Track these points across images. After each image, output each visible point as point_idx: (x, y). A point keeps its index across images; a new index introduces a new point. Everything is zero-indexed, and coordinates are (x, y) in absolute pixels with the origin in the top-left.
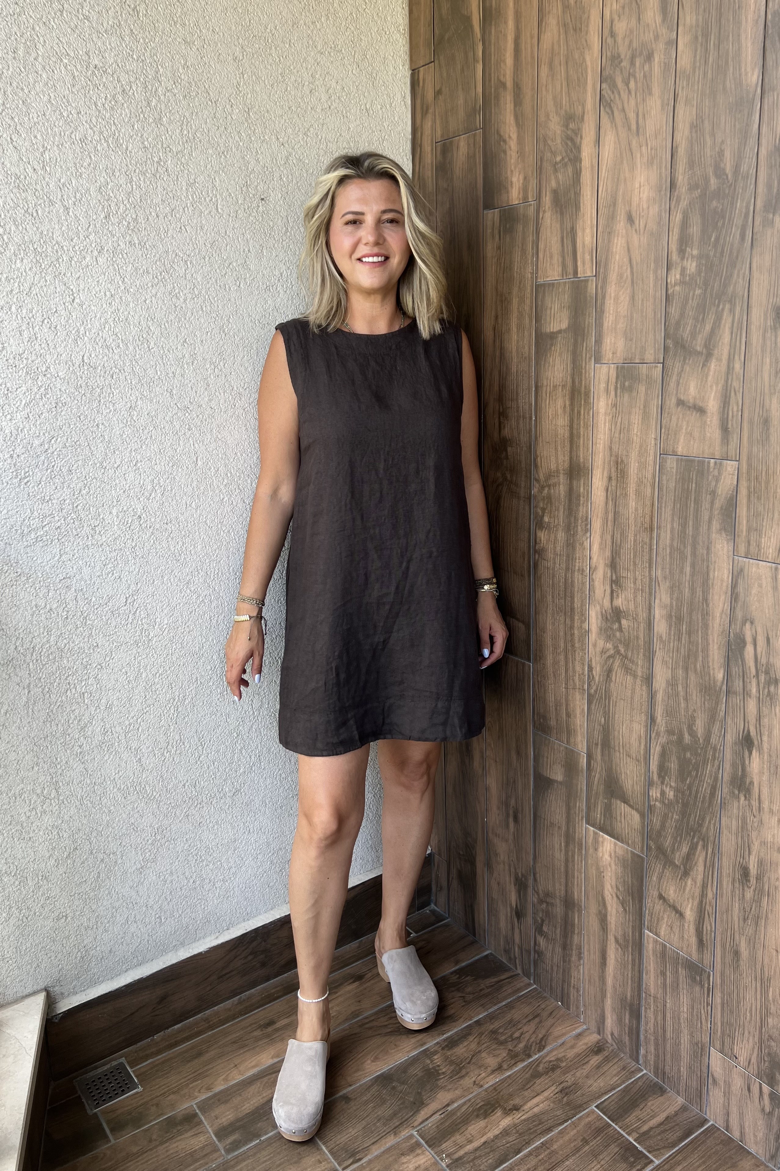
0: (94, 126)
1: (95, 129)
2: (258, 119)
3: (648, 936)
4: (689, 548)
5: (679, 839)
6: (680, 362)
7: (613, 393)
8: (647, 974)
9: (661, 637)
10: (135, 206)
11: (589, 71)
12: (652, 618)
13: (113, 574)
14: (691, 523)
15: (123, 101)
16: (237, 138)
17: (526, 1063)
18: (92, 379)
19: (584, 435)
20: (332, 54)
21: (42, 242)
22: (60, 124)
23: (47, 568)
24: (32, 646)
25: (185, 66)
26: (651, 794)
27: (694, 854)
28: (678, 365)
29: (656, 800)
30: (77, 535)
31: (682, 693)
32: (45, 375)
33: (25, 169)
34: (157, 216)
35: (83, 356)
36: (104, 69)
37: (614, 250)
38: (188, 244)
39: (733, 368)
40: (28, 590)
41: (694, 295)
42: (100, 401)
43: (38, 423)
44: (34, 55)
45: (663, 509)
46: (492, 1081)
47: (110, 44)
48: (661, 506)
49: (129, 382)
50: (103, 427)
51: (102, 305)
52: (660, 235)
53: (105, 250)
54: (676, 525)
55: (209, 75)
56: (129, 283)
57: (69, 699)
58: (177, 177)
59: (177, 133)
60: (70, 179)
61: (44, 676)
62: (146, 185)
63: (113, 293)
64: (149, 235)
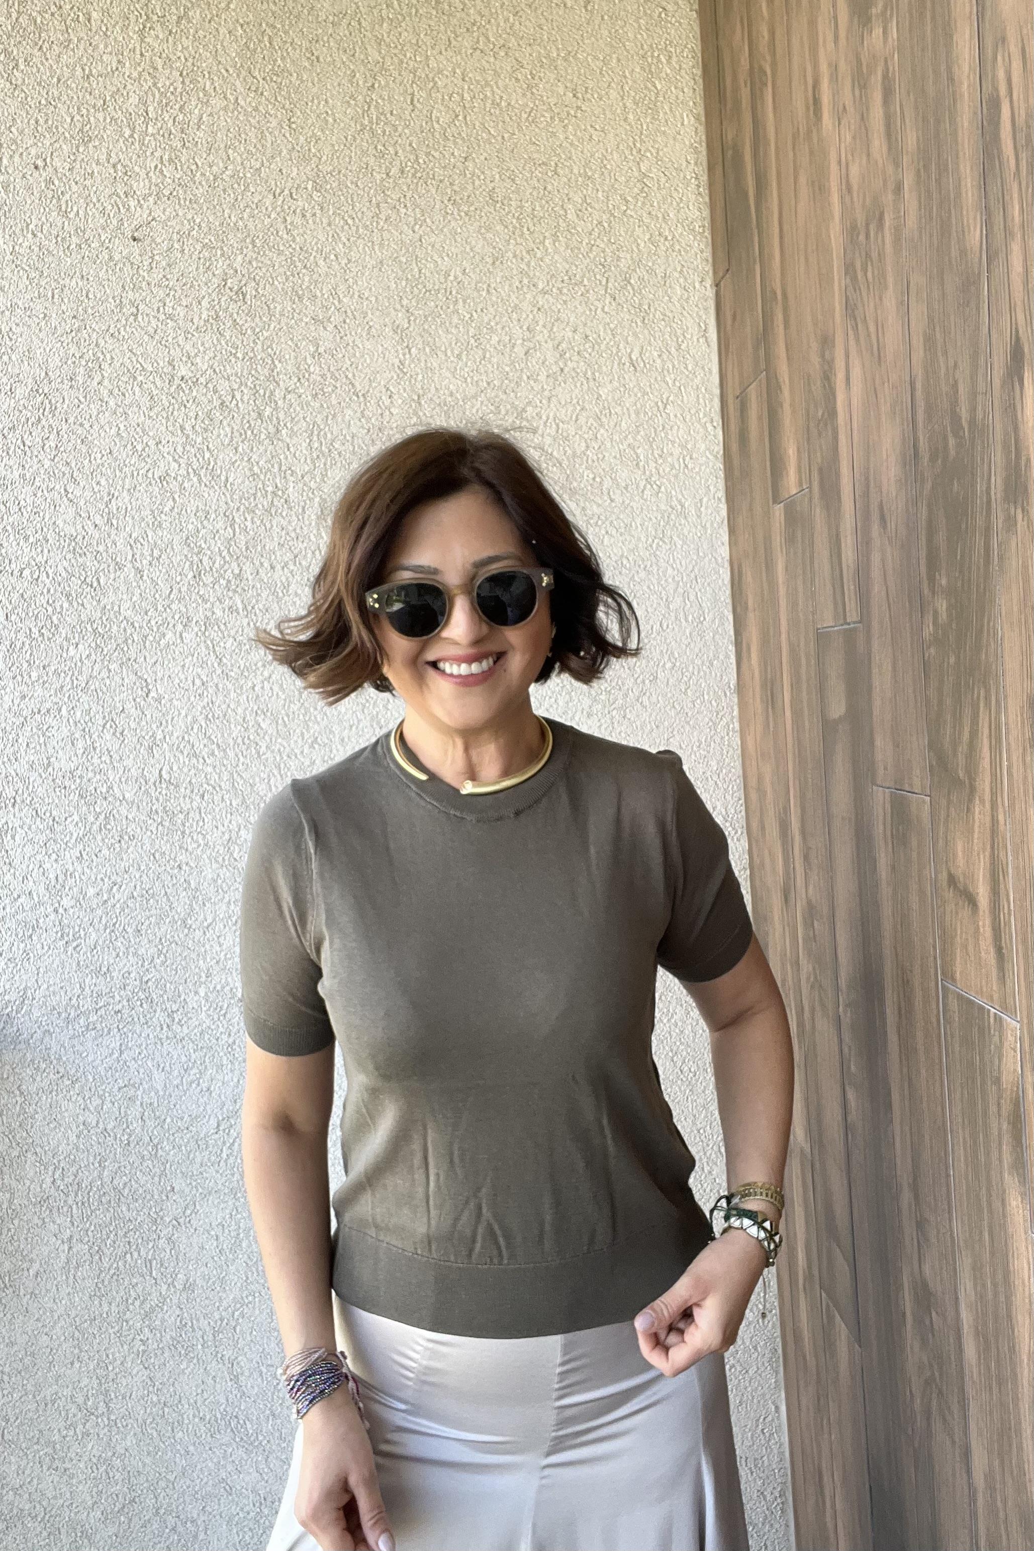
0: (180, 457)
1: (181, 461)
10: (238, 558)
11: (835, 257)
13: (198, 1085)
14: (981, 1138)
15: (221, 418)
18: (172, 801)
20: (565, 291)
22: (132, 462)
23: (101, 1069)
24: (76, 1181)
25: (316, 355)
30: (147, 1023)
32: (105, 798)
33: (83, 527)
34: (272, 567)
35: (161, 769)
36: (195, 380)
37: (873, 575)
40: (73, 1099)
42: (183, 833)
43: (95, 864)
44: (97, 380)
47: (203, 344)
49: (228, 803)
50: (187, 868)
51: (189, 700)
53: (194, 621)
54: (967, 1136)
55: (352, 360)
56: (229, 664)
57: (127, 1266)
58: (303, 508)
59: (303, 448)
60: (146, 532)
61: (93, 1228)
62: (255, 526)
63: (205, 680)
64: (259, 595)
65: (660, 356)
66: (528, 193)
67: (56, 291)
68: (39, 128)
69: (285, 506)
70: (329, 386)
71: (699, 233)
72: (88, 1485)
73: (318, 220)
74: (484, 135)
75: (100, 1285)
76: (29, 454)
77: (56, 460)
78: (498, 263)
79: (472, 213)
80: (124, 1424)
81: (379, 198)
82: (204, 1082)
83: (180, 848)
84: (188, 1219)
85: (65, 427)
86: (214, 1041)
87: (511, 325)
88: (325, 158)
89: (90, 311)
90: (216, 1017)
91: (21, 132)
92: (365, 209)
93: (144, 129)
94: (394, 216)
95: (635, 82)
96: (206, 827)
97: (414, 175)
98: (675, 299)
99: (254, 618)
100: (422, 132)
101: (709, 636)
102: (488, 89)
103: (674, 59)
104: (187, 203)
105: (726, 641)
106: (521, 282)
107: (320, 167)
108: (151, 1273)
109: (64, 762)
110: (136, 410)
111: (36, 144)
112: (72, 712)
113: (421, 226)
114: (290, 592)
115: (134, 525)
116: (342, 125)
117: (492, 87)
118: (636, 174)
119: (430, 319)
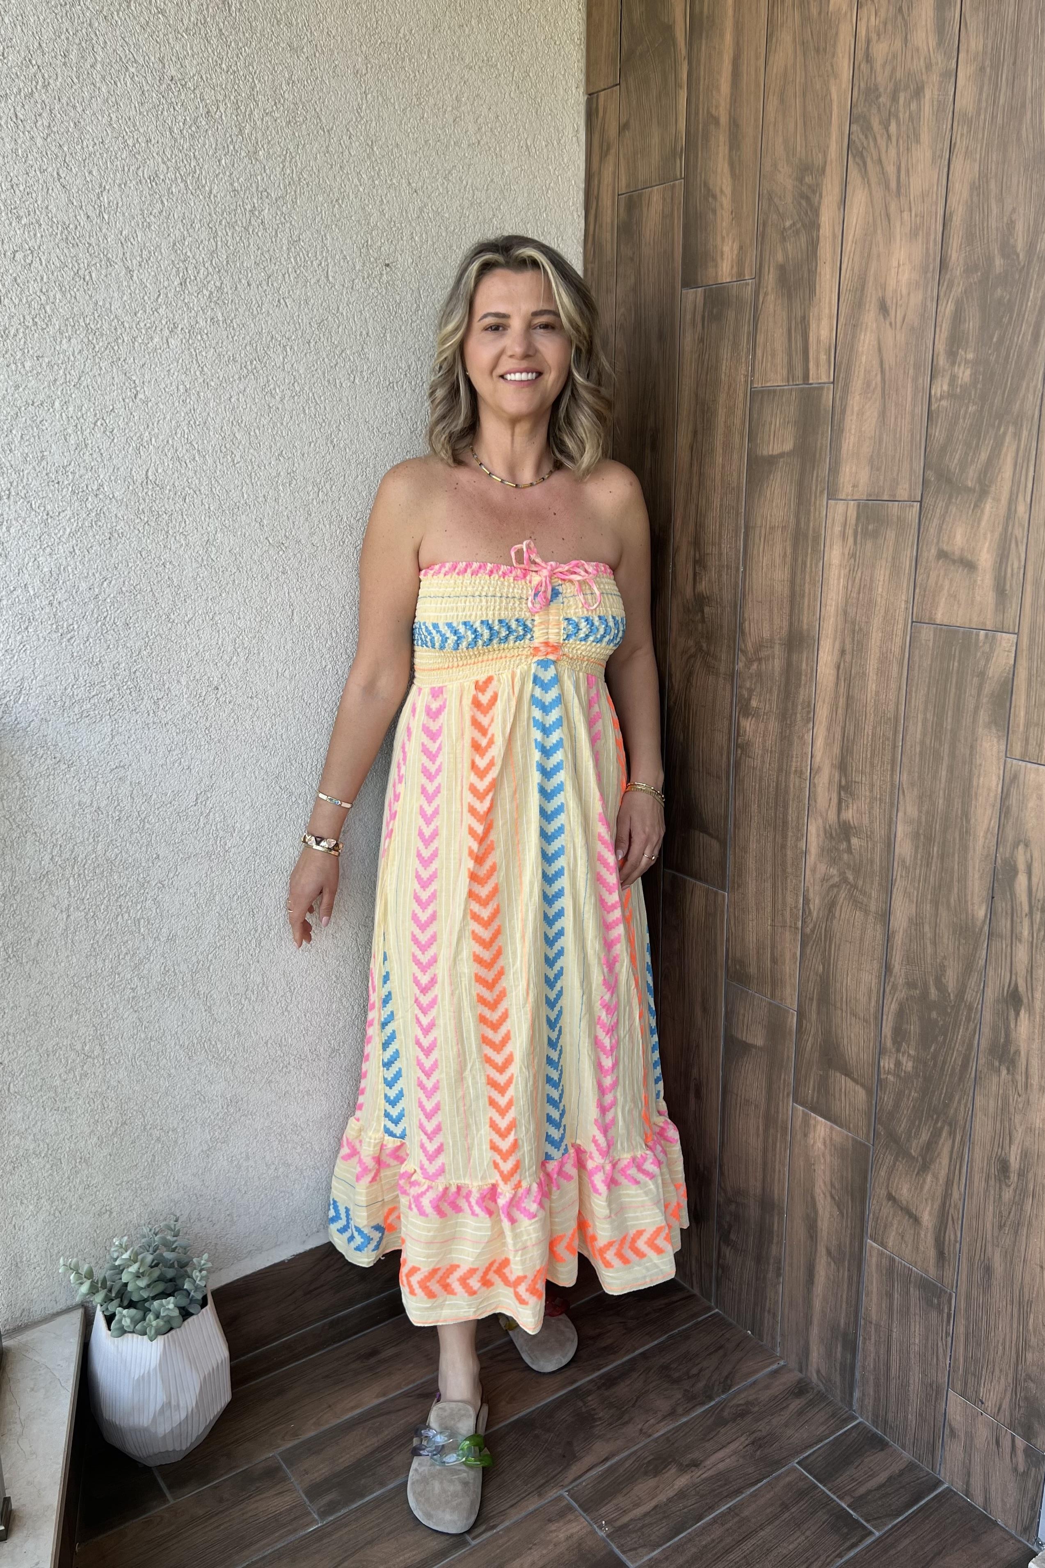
2: (383, 156)
3: (872, 1247)
4: (946, 746)
5: (917, 1123)
6: (943, 501)
7: (851, 540)
8: (867, 1295)
9: (904, 861)
10: (219, 271)
11: (835, 107)
12: (893, 836)
14: (950, 714)
15: (207, 127)
16: (356, 180)
17: (707, 1407)
18: (157, 502)
19: (810, 594)
20: (484, 70)
22: (124, 156)
23: (94, 754)
24: (73, 856)
25: (290, 81)
26: (882, 1064)
27: (937, 1143)
28: (941, 504)
29: (889, 1073)
31: (929, 935)
32: (96, 495)
33: (76, 216)
34: (249, 285)
35: (147, 472)
36: (183, 83)
37: (860, 349)
38: (288, 324)
39: (1015, 511)
40: (69, 782)
41: (966, 411)
42: (167, 532)
43: (86, 559)
44: (90, 60)
45: (914, 694)
46: (663, 1429)
47: (191, 48)
48: (911, 691)
49: (207, 507)
50: (171, 567)
51: (173, 403)
52: (923, 331)
53: (179, 329)
54: (929, 716)
55: (320, 94)
56: (209, 373)
57: (119, 927)
58: (276, 232)
59: (277, 173)
61: (88, 896)
62: (235, 242)
63: (188, 387)
64: (237, 309)
69: (261, 226)
70: (301, 115)
77: (49, 140)
85: (57, 106)
99: (233, 332)
108: (139, 931)
112: (65, 407)
114: (264, 310)
115: (124, 222)
119: (383, 70)
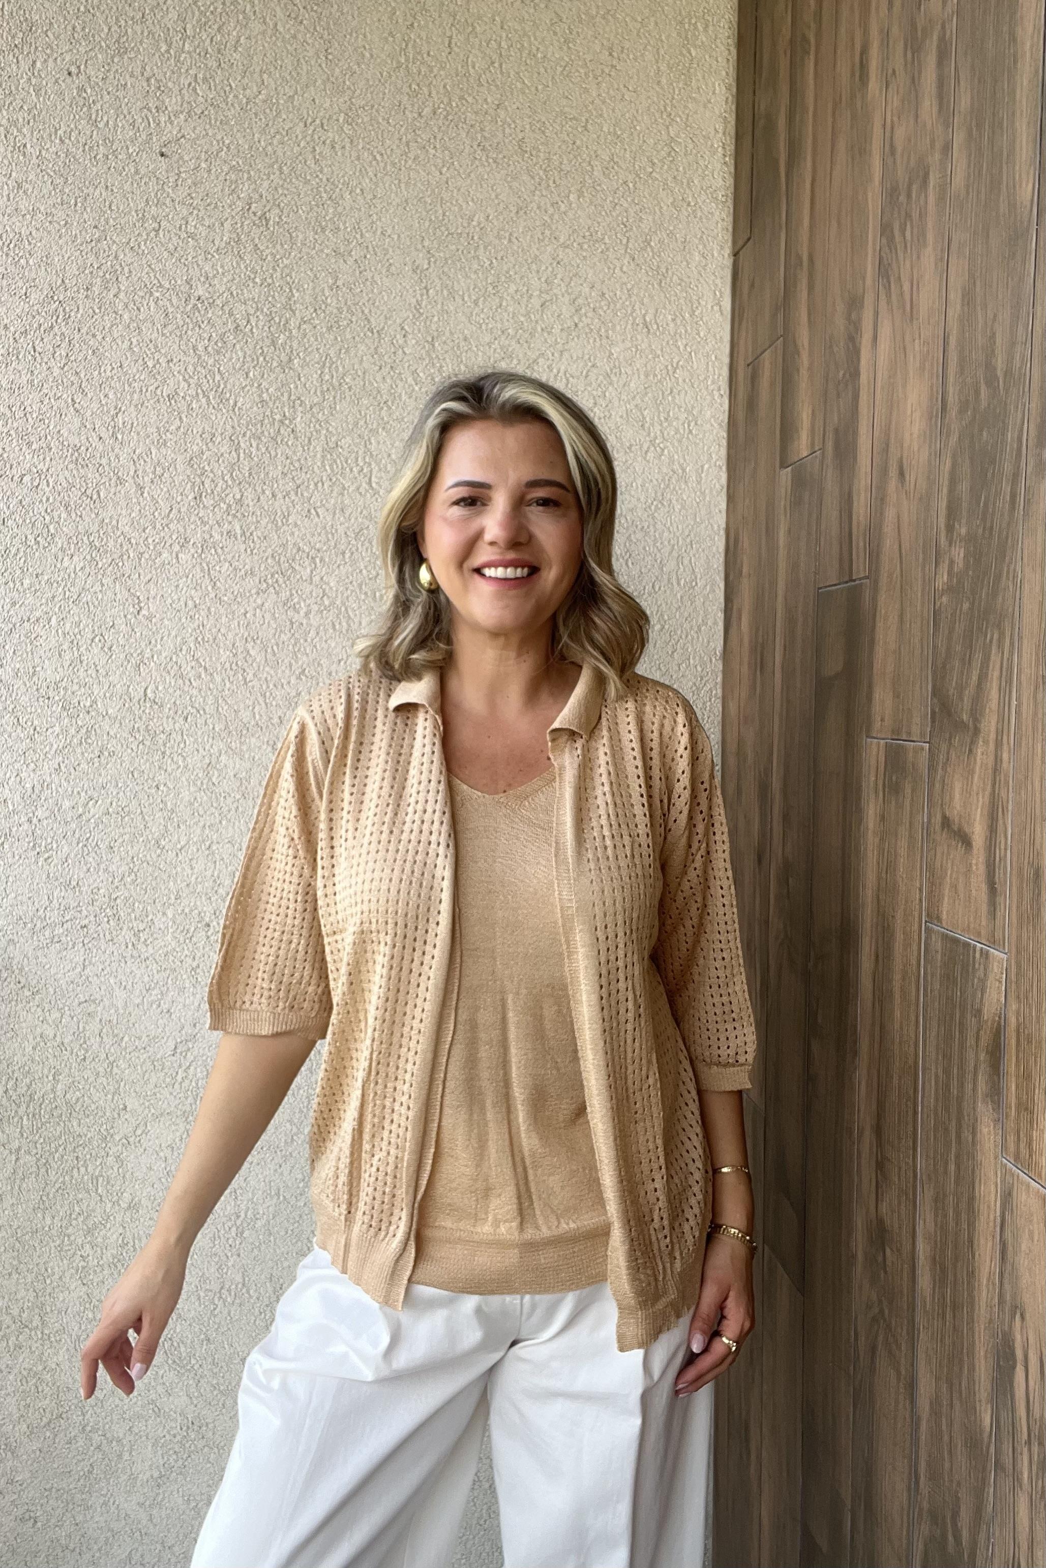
0: (190, 377)
1: (191, 381)
2: (446, 352)
4: (954, 1123)
6: (945, 742)
7: (881, 794)
9: (925, 1301)
10: (240, 483)
11: (870, 217)
13: (159, 1006)
14: (955, 1072)
15: (235, 341)
18: (155, 720)
20: (586, 246)
21: (102, 532)
22: (142, 378)
23: (63, 983)
24: (29, 1093)
25: (334, 287)
28: (944, 747)
30: (112, 940)
31: (946, 1437)
32: (88, 712)
33: (87, 439)
34: (273, 496)
35: (146, 689)
36: (211, 301)
37: (886, 530)
38: (320, 534)
39: (1001, 760)
40: (33, 1011)
41: (961, 610)
42: (164, 753)
43: (72, 777)
44: (113, 291)
45: (927, 1033)
47: (222, 267)
48: (927, 1027)
49: (211, 727)
50: (165, 789)
51: (180, 619)
52: (929, 499)
53: (192, 542)
54: (940, 1070)
55: (370, 296)
56: (223, 588)
57: (74, 1181)
58: (309, 440)
59: (315, 380)
60: (150, 449)
61: (42, 1140)
62: (259, 453)
63: (197, 602)
64: (258, 522)
65: (673, 320)
66: (556, 147)
67: (79, 200)
68: (76, 35)
69: (292, 436)
70: (345, 319)
71: (723, 202)
72: (15, 1399)
73: (347, 154)
74: (519, 85)
75: (44, 1198)
76: (39, 359)
77: (65, 369)
78: (521, 213)
79: (501, 162)
80: (58, 1338)
81: (409, 137)
82: (165, 1003)
83: (160, 768)
84: (138, 1139)
85: (77, 337)
86: (178, 963)
87: (530, 275)
88: (359, 91)
89: (111, 222)
90: (182, 939)
91: (57, 38)
92: (395, 148)
93: (181, 46)
94: (422, 157)
95: (670, 46)
96: (186, 750)
97: (446, 118)
98: (693, 265)
99: (252, 545)
100: (457, 75)
101: (699, 601)
102: (526, 39)
103: (711, 28)
104: (218, 123)
105: (715, 608)
106: (543, 233)
107: (353, 100)
108: (97, 1190)
109: (49, 672)
110: (151, 325)
111: (71, 50)
112: (62, 623)
113: (448, 169)
114: (290, 521)
115: (139, 441)
116: (379, 60)
117: (530, 38)
118: (665, 137)
119: (450, 262)
